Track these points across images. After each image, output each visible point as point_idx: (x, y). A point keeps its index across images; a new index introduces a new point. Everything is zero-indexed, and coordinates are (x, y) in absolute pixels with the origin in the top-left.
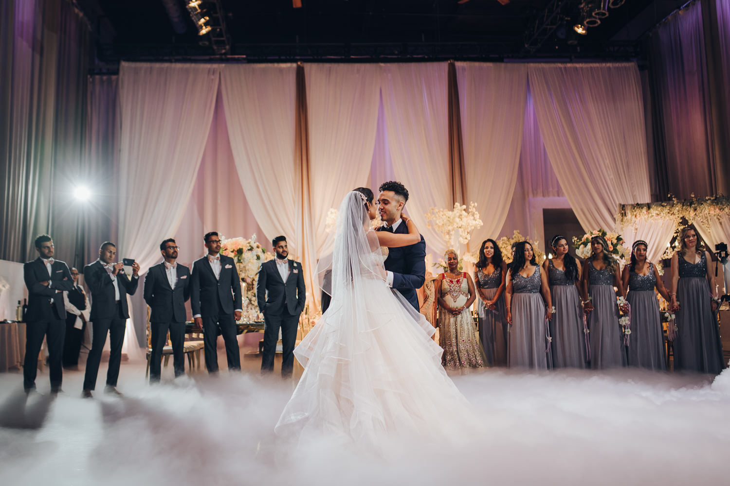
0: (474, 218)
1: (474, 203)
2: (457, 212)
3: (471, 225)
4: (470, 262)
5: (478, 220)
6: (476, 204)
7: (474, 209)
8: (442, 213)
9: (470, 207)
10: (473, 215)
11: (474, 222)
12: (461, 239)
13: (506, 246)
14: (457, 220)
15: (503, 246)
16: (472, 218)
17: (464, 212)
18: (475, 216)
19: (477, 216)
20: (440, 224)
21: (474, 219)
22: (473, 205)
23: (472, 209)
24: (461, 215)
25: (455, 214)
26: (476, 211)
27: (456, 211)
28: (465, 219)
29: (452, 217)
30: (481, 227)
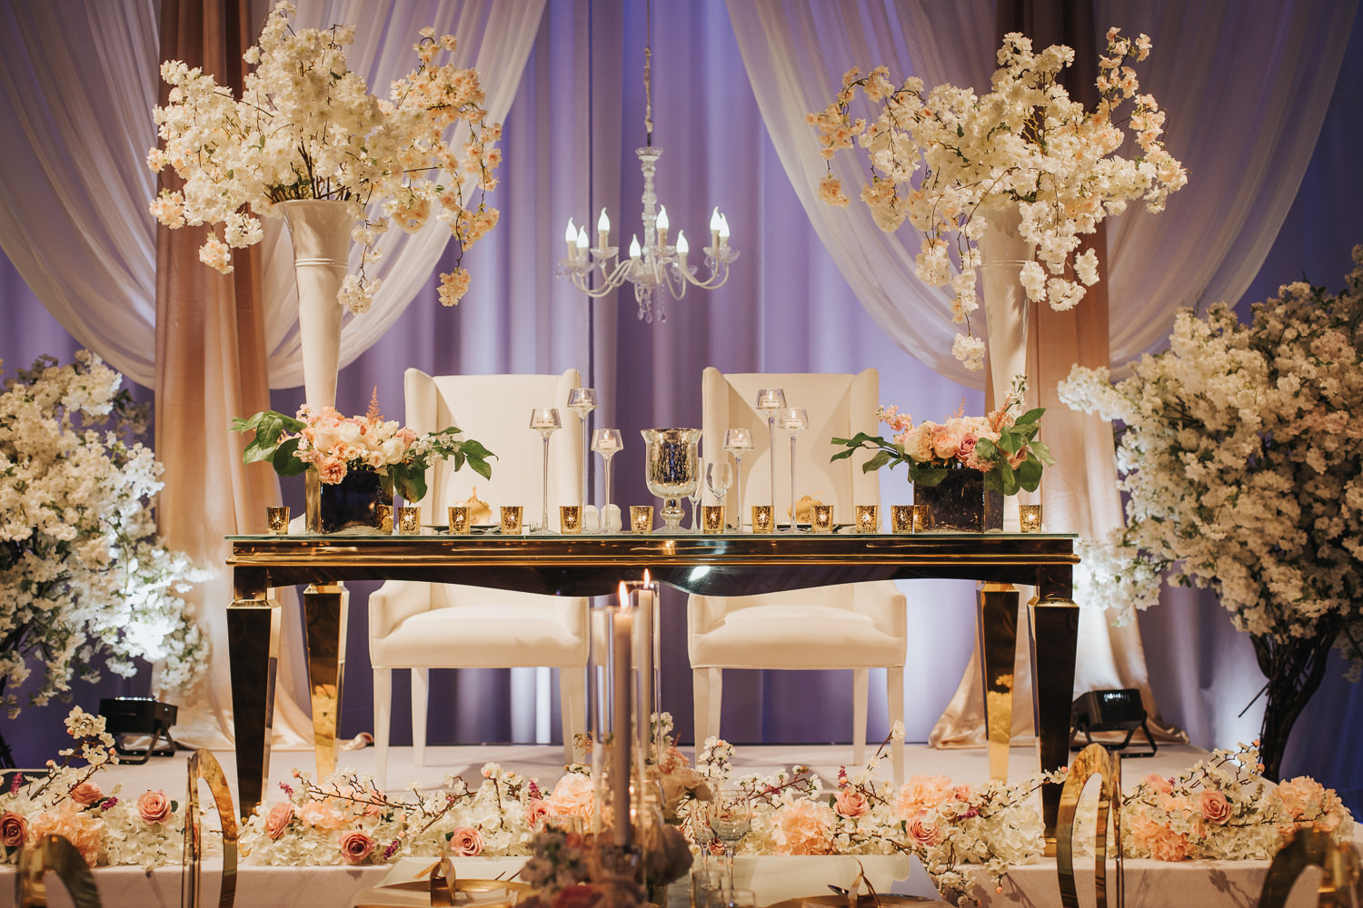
0: (1131, 135)
1: (1130, 33)
2: (1016, 94)
3: (1106, 185)
4: (1097, 413)
5: (1155, 150)
6: (1144, 43)
7: (1131, 75)
8: (913, 105)
9: (1105, 62)
10: (1121, 118)
11: (1125, 170)
12: (1032, 274)
13: (1304, 330)
14: (1013, 144)
15: (1290, 334)
16: (1115, 137)
17: (1059, 92)
18: (1137, 121)
19: (1150, 123)
20: (900, 177)
21: (1131, 150)
22: (1122, 48)
23: (1118, 79)
24: (1039, 115)
25: (998, 107)
26: (1142, 91)
27: (1005, 84)
28: (1063, 143)
29: (976, 130)
30: (1173, 199)
